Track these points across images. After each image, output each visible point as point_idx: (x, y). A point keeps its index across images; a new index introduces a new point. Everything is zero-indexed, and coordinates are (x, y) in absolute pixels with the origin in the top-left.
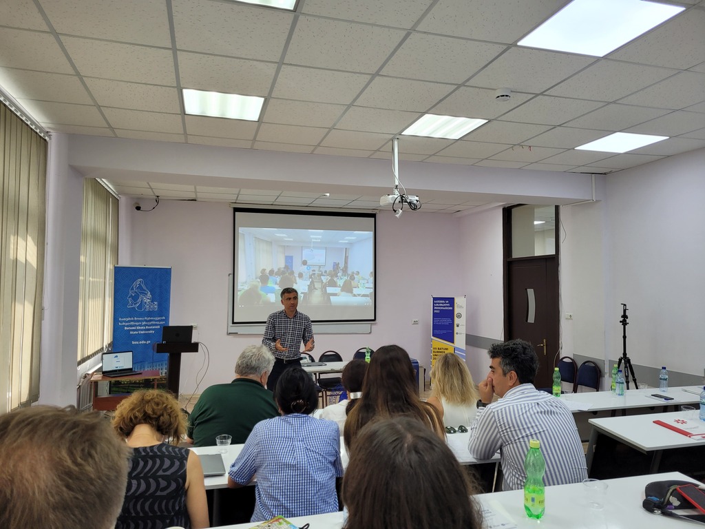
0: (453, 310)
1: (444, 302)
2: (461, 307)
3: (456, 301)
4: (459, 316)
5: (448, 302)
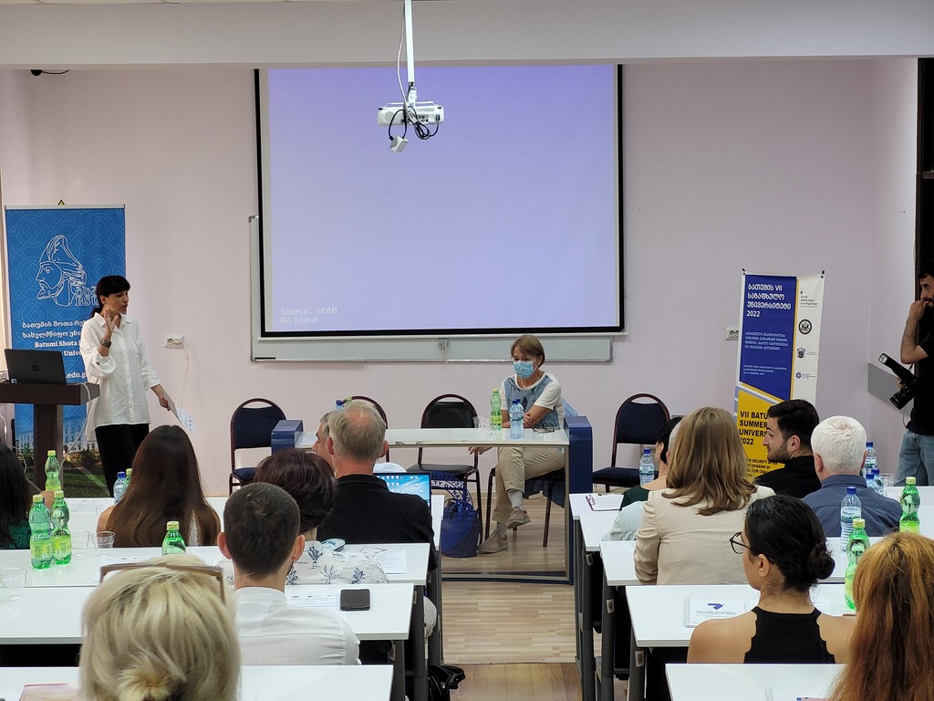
0: (792, 311)
1: (770, 287)
2: (811, 303)
3: (801, 286)
4: (806, 328)
5: (779, 288)
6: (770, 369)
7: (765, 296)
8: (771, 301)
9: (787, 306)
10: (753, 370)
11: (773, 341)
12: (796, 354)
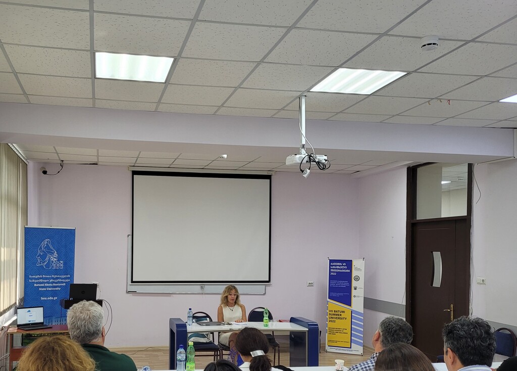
0: (351, 272)
1: (341, 264)
2: (359, 270)
3: (354, 263)
4: (357, 279)
5: (345, 264)
6: (342, 294)
7: (338, 267)
8: (341, 269)
9: (349, 271)
10: (334, 294)
11: (343, 284)
12: (353, 288)
